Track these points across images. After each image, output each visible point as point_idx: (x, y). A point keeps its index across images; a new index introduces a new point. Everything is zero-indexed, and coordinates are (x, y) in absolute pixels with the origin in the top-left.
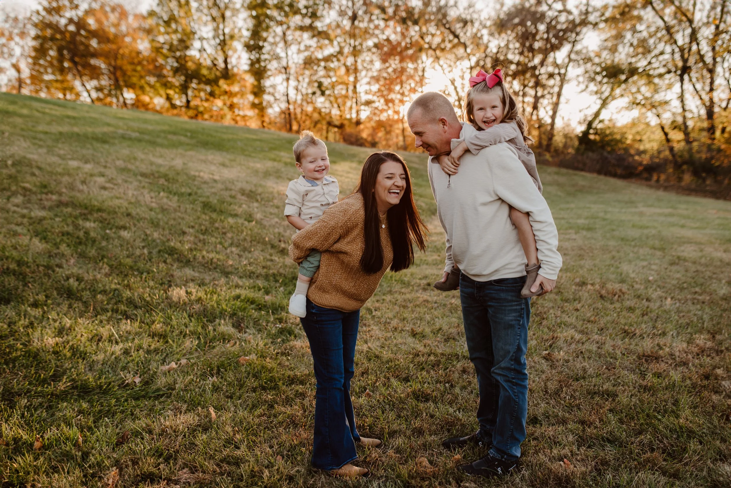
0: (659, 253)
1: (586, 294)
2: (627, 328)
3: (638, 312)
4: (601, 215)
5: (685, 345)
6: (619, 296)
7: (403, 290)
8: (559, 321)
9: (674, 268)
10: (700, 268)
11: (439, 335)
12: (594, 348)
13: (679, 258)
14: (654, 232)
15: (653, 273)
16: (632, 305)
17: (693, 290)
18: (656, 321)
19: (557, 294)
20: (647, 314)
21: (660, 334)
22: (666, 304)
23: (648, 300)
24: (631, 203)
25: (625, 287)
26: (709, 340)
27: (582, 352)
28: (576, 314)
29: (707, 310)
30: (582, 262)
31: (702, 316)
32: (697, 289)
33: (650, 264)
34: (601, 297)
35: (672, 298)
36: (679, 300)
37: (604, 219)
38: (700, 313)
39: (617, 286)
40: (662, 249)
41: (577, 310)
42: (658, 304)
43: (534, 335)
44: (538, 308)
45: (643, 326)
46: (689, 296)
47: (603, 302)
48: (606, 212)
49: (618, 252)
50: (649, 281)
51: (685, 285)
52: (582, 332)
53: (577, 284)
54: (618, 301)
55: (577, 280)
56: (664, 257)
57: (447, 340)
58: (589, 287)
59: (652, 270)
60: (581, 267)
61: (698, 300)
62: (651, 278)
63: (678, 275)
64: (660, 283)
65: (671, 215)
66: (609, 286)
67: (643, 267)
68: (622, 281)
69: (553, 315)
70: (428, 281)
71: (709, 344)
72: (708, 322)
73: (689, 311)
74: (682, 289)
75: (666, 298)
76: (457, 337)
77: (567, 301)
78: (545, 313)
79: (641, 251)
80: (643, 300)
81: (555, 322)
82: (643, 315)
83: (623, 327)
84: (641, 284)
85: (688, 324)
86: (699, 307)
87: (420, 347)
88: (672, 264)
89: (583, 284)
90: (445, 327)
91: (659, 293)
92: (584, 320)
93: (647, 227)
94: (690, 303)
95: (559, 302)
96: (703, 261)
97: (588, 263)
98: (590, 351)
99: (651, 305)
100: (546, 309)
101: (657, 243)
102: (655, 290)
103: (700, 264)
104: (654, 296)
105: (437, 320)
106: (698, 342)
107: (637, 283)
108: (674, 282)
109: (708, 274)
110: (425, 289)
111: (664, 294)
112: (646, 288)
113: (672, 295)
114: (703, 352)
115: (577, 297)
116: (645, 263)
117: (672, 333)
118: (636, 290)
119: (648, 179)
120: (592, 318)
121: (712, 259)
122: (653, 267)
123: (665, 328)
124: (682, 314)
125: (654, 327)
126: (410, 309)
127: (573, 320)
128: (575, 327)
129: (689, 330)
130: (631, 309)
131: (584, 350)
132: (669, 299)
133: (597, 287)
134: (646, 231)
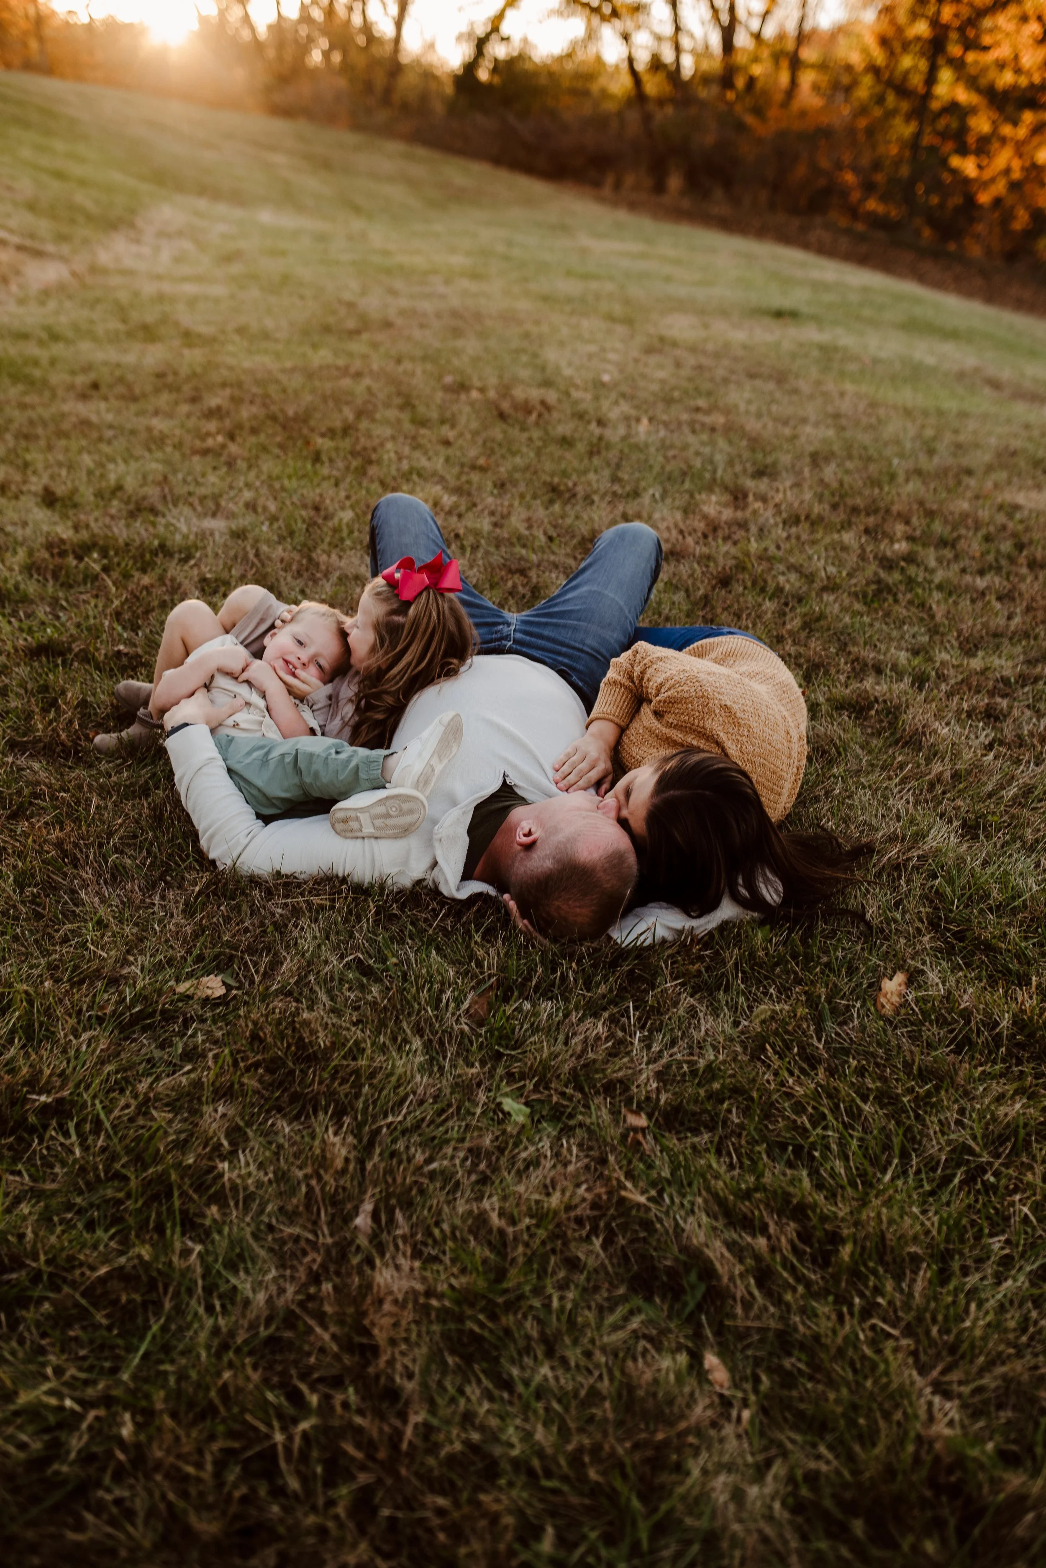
0: (621, 330)
1: (467, 409)
2: (556, 480)
3: (581, 447)
4: (501, 248)
5: (679, 516)
6: (540, 415)
7: (28, 399)
8: (405, 465)
9: (653, 360)
10: (704, 361)
11: (115, 503)
12: (485, 524)
13: (662, 339)
14: (609, 287)
15: (609, 367)
16: (568, 433)
17: (692, 403)
18: (618, 466)
19: (402, 408)
20: (599, 452)
21: (628, 495)
22: (637, 433)
23: (601, 423)
24: (563, 228)
25: (552, 397)
26: (728, 505)
27: (457, 536)
28: (443, 451)
29: (722, 443)
30: (460, 343)
31: (712, 455)
32: (701, 403)
33: (603, 350)
34: (502, 416)
35: (651, 420)
36: (666, 424)
37: (507, 258)
38: (707, 450)
39: (535, 394)
40: (629, 322)
41: (447, 443)
42: (622, 431)
43: (348, 497)
44: (357, 439)
45: (592, 476)
46: (685, 417)
47: (504, 426)
48: (510, 243)
49: (537, 323)
50: (603, 385)
51: (676, 394)
52: (458, 491)
53: (447, 389)
54: (537, 424)
55: (449, 379)
56: (632, 337)
57: (132, 515)
58: (475, 394)
59: (609, 362)
60: (456, 352)
61: (703, 425)
62: (606, 378)
63: (661, 374)
64: (625, 388)
65: (643, 256)
66: (519, 393)
67: (590, 356)
68: (547, 383)
69: (392, 455)
70: (92, 376)
71: (727, 514)
72: (725, 470)
73: (685, 447)
74: (669, 401)
75: (638, 420)
76: (160, 507)
77: (423, 423)
78: (374, 450)
79: (585, 323)
80: (589, 422)
81: (398, 470)
82: (591, 454)
83: (548, 479)
84: (586, 390)
85: (684, 474)
86: (705, 437)
87: (65, 532)
88: (649, 350)
89: (462, 387)
90: (130, 483)
91: (625, 407)
92: (462, 465)
93: (596, 277)
94: (686, 429)
95: (407, 426)
96: (710, 347)
97: (471, 346)
98: (477, 533)
99: (608, 433)
100: (376, 441)
101: (618, 309)
102: (616, 403)
103: (704, 353)
104: (614, 414)
105: (111, 466)
106: (705, 509)
107: (577, 387)
108: (655, 387)
109: (720, 372)
110: (84, 397)
111: (633, 412)
112: (597, 398)
113: (651, 413)
114: (715, 529)
115: (448, 414)
116: (592, 348)
117: (651, 491)
118: (576, 403)
119: (597, 184)
120: (482, 461)
121: (727, 345)
122: (612, 356)
123: (638, 481)
124: (671, 453)
125: (615, 479)
126: (43, 443)
127: (439, 464)
128: (442, 480)
129: (687, 485)
130: (566, 442)
131: (461, 532)
132: (645, 421)
133: (492, 394)
134: (594, 285)
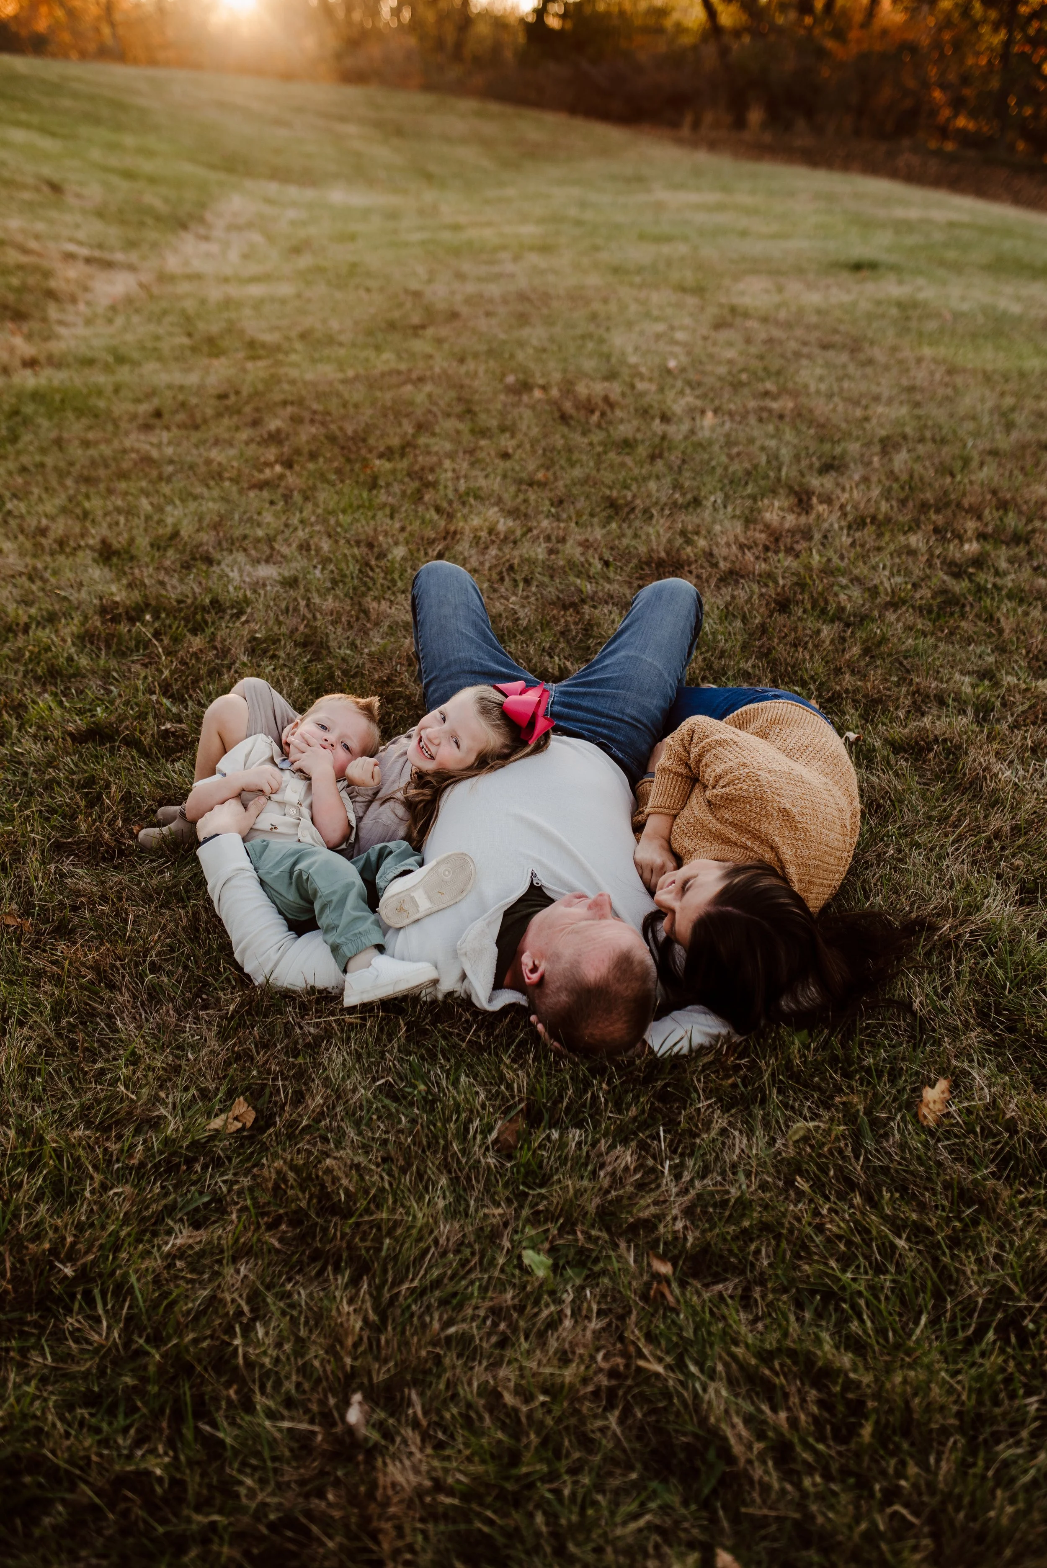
0: (691, 302)
1: (528, 413)
2: (616, 493)
3: (642, 451)
4: (574, 211)
5: (739, 527)
6: (603, 414)
8: (462, 486)
9: (724, 335)
10: (777, 333)
11: (170, 552)
12: (540, 552)
13: (733, 310)
14: (682, 249)
15: (677, 349)
16: (630, 435)
17: (760, 387)
18: (680, 470)
19: (460, 417)
20: (661, 456)
21: (689, 504)
22: (702, 428)
23: (665, 418)
24: (639, 180)
25: (615, 389)
26: (791, 510)
27: (511, 567)
28: (502, 465)
29: (789, 435)
30: (525, 332)
31: (778, 449)
32: (769, 386)
33: (672, 328)
34: (564, 418)
35: (716, 411)
36: (731, 414)
37: (579, 223)
38: (772, 443)
39: (599, 388)
40: (700, 290)
41: (506, 456)
42: (685, 427)
45: (652, 485)
46: (752, 404)
47: (566, 430)
48: (584, 205)
49: (605, 300)
50: (669, 372)
51: (744, 377)
52: (515, 513)
53: (509, 390)
54: (599, 426)
55: (511, 378)
56: (702, 309)
57: (187, 567)
58: (537, 394)
59: (677, 343)
60: (521, 344)
61: (770, 411)
62: (672, 364)
63: (730, 354)
64: (692, 376)
65: (719, 207)
66: (581, 389)
67: (658, 337)
68: (611, 376)
69: (450, 474)
71: (791, 520)
72: (790, 466)
73: (751, 441)
74: (737, 386)
75: (703, 412)
76: (217, 556)
77: (484, 433)
78: (432, 469)
79: (655, 297)
80: (653, 418)
81: (456, 490)
82: (653, 458)
83: (608, 492)
84: (651, 380)
85: (748, 473)
86: (771, 428)
88: (719, 325)
89: (525, 387)
91: (689, 399)
92: (520, 482)
93: (670, 239)
94: (752, 420)
95: (467, 439)
96: (782, 315)
97: (536, 334)
98: (531, 562)
99: (671, 429)
100: (434, 459)
101: (689, 276)
102: (682, 393)
103: (777, 323)
104: (678, 407)
106: (767, 516)
107: (642, 377)
108: (722, 370)
109: (793, 345)
111: (699, 403)
112: (661, 390)
113: (717, 403)
114: (777, 540)
115: (508, 423)
116: (661, 327)
117: (712, 499)
118: (642, 395)
119: (676, 123)
120: (540, 476)
121: (801, 311)
122: (680, 336)
123: (699, 489)
124: (735, 450)
125: (677, 486)
127: (496, 483)
128: (499, 501)
129: (749, 490)
130: (627, 445)
131: (516, 561)
132: (710, 414)
133: (555, 392)
134: (666, 249)
